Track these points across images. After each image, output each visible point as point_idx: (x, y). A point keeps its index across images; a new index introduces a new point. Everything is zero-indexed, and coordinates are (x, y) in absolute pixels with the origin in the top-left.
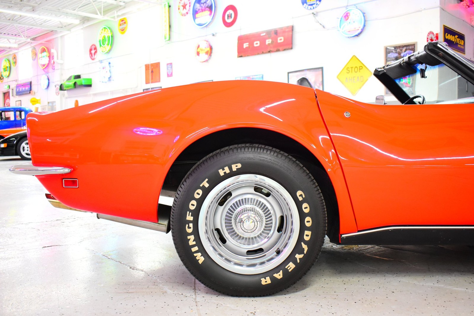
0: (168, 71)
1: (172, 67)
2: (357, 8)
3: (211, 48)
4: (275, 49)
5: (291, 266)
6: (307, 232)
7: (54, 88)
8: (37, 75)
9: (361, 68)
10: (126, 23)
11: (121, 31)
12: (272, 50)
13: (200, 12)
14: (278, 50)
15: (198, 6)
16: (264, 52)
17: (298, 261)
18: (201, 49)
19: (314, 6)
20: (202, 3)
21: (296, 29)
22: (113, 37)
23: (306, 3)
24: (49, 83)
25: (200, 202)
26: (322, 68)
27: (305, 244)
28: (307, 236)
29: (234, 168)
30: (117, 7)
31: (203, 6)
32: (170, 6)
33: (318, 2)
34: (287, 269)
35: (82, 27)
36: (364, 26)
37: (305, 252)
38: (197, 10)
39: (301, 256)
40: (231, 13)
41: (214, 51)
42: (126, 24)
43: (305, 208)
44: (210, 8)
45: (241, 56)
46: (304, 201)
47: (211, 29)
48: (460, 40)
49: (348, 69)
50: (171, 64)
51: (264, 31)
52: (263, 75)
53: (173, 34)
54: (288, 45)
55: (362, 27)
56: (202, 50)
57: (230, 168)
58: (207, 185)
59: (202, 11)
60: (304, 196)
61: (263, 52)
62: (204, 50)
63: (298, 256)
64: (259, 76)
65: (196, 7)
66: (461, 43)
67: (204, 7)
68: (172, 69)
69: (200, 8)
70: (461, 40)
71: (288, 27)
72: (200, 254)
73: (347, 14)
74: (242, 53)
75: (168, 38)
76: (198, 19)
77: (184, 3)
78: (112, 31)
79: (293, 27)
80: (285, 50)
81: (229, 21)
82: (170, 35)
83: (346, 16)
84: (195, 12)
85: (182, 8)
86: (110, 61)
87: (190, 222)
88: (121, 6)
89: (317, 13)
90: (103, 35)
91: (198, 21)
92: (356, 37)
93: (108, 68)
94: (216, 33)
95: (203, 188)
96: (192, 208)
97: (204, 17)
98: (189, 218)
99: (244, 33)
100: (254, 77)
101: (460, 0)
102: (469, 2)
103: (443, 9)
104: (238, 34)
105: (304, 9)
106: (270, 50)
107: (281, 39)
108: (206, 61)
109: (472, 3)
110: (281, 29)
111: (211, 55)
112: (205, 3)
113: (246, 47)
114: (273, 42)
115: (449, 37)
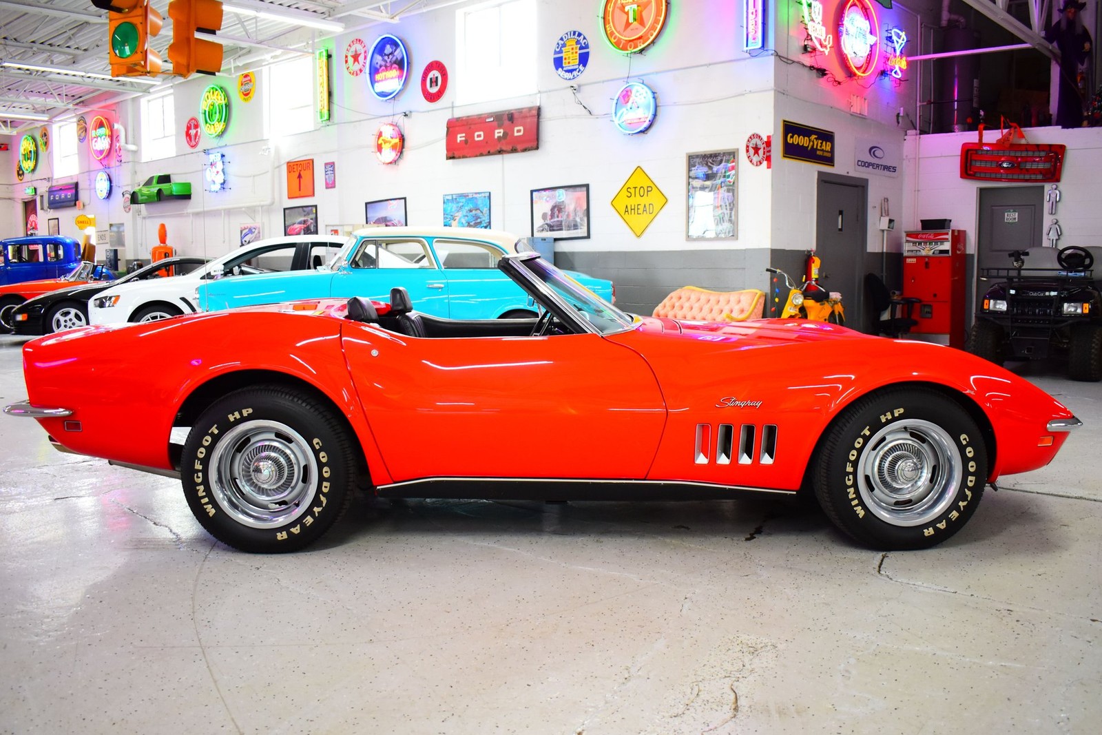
0: (327, 176)
1: (333, 170)
2: (643, 83)
3: (402, 139)
4: (509, 148)
5: (309, 520)
6: (325, 484)
7: (119, 200)
8: (89, 171)
9: (649, 190)
10: (253, 81)
11: (243, 96)
12: (504, 148)
13: (383, 70)
14: (514, 151)
15: (378, 59)
16: (491, 152)
17: (317, 515)
18: (384, 140)
19: (575, 73)
20: (385, 55)
21: (546, 114)
22: (228, 106)
23: (562, 68)
24: (111, 187)
25: (210, 449)
26: (587, 186)
27: (324, 496)
28: (326, 487)
29: (245, 413)
30: (235, 51)
31: (388, 61)
32: (329, 56)
33: (581, 67)
34: (305, 524)
36: (655, 115)
37: (324, 505)
38: (378, 66)
39: (320, 509)
40: (436, 76)
41: (407, 144)
42: (251, 84)
43: (323, 457)
44: (400, 64)
45: (453, 158)
46: (321, 450)
47: (403, 104)
48: (822, 143)
49: (629, 190)
50: (332, 164)
51: (491, 113)
52: (490, 193)
53: (335, 108)
54: (532, 142)
55: (650, 117)
56: (385, 142)
57: (241, 414)
58: (216, 432)
59: (387, 68)
60: (321, 445)
61: (489, 152)
62: (390, 142)
63: (316, 510)
64: (483, 195)
65: (375, 61)
66: (824, 148)
67: (390, 62)
68: (334, 173)
69: (383, 63)
70: (824, 143)
71: (530, 109)
72: (210, 506)
73: (627, 91)
74: (454, 152)
75: (326, 117)
76: (380, 83)
77: (356, 51)
78: (227, 96)
79: (539, 109)
80: (525, 150)
81: (434, 90)
82: (329, 110)
83: (626, 95)
84: (374, 71)
85: (351, 60)
86: (224, 151)
87: (198, 471)
88: (242, 49)
89: (579, 86)
90: (210, 102)
91: (380, 87)
92: (642, 135)
93: (219, 166)
94: (410, 112)
95: (212, 435)
96: (201, 456)
97: (390, 81)
98: (198, 466)
99: (459, 113)
100: (475, 196)
101: (822, 72)
102: (840, 75)
103: (781, 92)
104: (448, 116)
105: (558, 78)
106: (501, 148)
107: (518, 131)
108: (394, 162)
109: (851, 74)
110: (520, 111)
111: (401, 152)
112: (391, 53)
113: (460, 141)
114: (505, 134)
115: (797, 140)
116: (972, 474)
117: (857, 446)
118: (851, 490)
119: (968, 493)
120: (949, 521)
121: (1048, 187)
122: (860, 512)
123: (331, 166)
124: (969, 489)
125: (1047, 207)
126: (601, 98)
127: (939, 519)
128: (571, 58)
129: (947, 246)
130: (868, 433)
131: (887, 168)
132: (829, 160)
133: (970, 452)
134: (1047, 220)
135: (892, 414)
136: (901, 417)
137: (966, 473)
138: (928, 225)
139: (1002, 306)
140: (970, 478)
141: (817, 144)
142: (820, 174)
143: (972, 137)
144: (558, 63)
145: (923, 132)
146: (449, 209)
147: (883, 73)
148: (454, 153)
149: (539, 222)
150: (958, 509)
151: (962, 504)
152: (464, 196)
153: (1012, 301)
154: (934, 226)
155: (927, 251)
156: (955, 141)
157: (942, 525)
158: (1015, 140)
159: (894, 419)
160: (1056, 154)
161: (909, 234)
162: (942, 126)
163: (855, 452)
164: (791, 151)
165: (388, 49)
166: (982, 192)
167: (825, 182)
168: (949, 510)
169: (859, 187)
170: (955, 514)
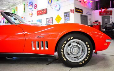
2: (58, 4)
7: (4, 23)
8: (1, 20)
10: (17, 8)
12: (43, 14)
15: (30, 4)
21: (48, 9)
22: (15, 11)
26: (52, 18)
30: (15, 5)
32: (24, 5)
36: (60, 8)
41: (33, 14)
44: (32, 5)
53: (25, 10)
54: (46, 13)
55: (59, 8)
61: (41, 14)
62: (31, 14)
74: (38, 15)
75: (24, 12)
79: (47, 9)
81: (35, 7)
83: (56, 6)
84: (29, 6)
89: (51, 5)
91: (30, 8)
97: (31, 7)
99: (38, 10)
100: (40, 20)
101: (81, 2)
102: (83, 2)
103: (75, 4)
104: (37, 10)
105: (49, 5)
107: (44, 11)
108: (32, 16)
109: (85, 2)
113: (38, 13)
115: (77, 10)
116: (89, 51)
117: (63, 45)
118: (63, 55)
119: (89, 55)
120: (85, 61)
121: (110, 16)
122: (65, 60)
123: (25, 17)
124: (89, 54)
125: (110, 18)
126: (54, 7)
127: (83, 61)
128: (50, 2)
129: (98, 24)
130: (65, 43)
131: (90, 14)
132: (82, 13)
133: (88, 46)
134: (111, 20)
135: (71, 38)
136: (73, 39)
137: (88, 51)
138: (95, 21)
139: (104, 30)
140: (89, 52)
141: (80, 11)
142: (81, 15)
143: (100, 10)
144: (49, 3)
145: (95, 10)
147: (89, 3)
149: (47, 22)
150: (87, 58)
151: (87, 57)
153: (106, 29)
154: (96, 21)
155: (95, 24)
156: (99, 11)
157: (83, 62)
158: (106, 10)
159: (71, 40)
160: (111, 12)
161: (93, 23)
162: (97, 9)
163: (63, 47)
164: (76, 11)
166: (102, 17)
167: (82, 16)
168: (85, 59)
169: (86, 17)
170: (86, 60)
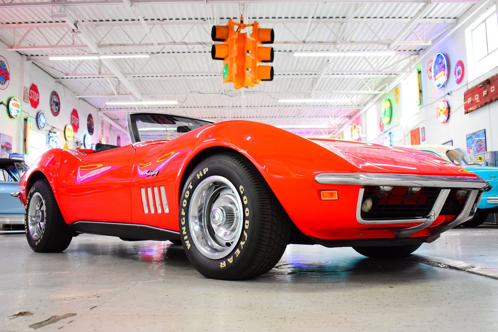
0: (422, 135)
1: (424, 131)
3: (449, 108)
4: (489, 101)
11: (396, 101)
12: (487, 101)
13: (439, 73)
14: (491, 101)
15: (437, 67)
16: (482, 105)
18: (441, 110)
20: (439, 64)
22: (391, 107)
31: (440, 67)
32: (420, 72)
35: (372, 103)
38: (437, 71)
40: (460, 69)
41: (452, 110)
42: (398, 94)
44: (444, 67)
45: (467, 113)
47: (447, 89)
51: (481, 82)
52: (485, 130)
62: (443, 110)
64: (482, 131)
68: (424, 133)
69: (439, 69)
71: (497, 75)
75: (420, 103)
76: (438, 79)
77: (430, 66)
78: (390, 102)
80: (496, 100)
81: (459, 77)
82: (420, 100)
85: (429, 71)
86: (391, 131)
90: (385, 107)
93: (389, 138)
94: (451, 92)
97: (441, 77)
99: (470, 87)
100: (479, 133)
104: (465, 89)
106: (486, 102)
107: (493, 89)
108: (447, 121)
110: (493, 77)
111: (449, 115)
112: (441, 63)
113: (470, 102)
114: (487, 92)
146: (469, 143)
148: (467, 110)
152: (475, 134)
165: (440, 61)
